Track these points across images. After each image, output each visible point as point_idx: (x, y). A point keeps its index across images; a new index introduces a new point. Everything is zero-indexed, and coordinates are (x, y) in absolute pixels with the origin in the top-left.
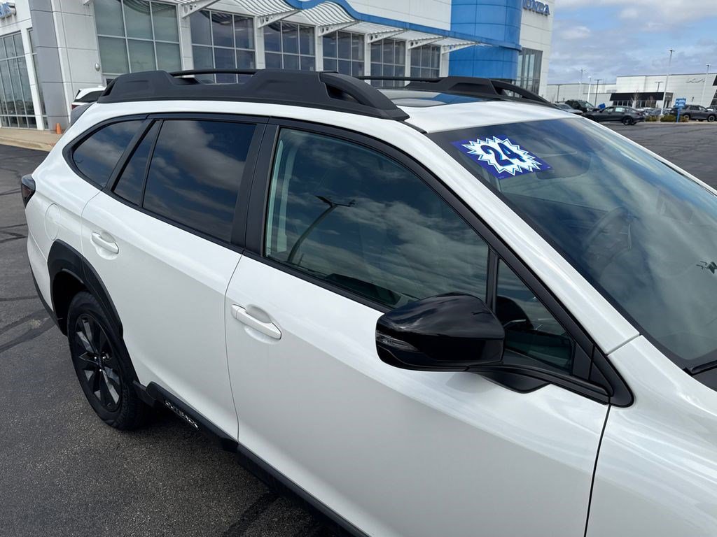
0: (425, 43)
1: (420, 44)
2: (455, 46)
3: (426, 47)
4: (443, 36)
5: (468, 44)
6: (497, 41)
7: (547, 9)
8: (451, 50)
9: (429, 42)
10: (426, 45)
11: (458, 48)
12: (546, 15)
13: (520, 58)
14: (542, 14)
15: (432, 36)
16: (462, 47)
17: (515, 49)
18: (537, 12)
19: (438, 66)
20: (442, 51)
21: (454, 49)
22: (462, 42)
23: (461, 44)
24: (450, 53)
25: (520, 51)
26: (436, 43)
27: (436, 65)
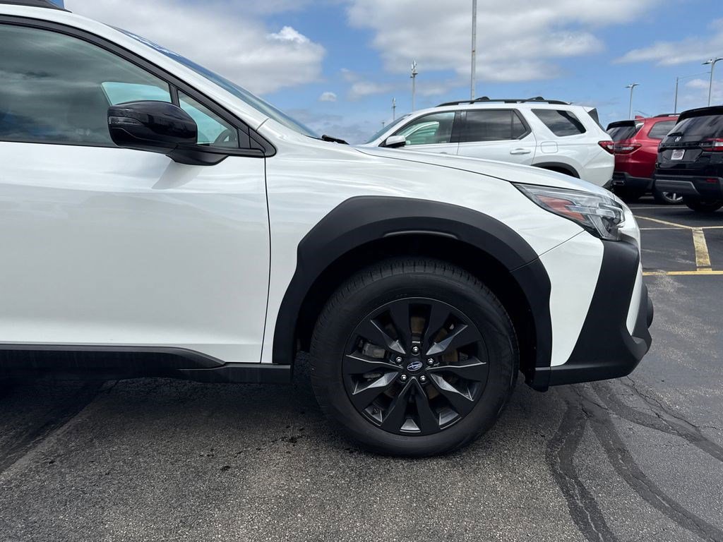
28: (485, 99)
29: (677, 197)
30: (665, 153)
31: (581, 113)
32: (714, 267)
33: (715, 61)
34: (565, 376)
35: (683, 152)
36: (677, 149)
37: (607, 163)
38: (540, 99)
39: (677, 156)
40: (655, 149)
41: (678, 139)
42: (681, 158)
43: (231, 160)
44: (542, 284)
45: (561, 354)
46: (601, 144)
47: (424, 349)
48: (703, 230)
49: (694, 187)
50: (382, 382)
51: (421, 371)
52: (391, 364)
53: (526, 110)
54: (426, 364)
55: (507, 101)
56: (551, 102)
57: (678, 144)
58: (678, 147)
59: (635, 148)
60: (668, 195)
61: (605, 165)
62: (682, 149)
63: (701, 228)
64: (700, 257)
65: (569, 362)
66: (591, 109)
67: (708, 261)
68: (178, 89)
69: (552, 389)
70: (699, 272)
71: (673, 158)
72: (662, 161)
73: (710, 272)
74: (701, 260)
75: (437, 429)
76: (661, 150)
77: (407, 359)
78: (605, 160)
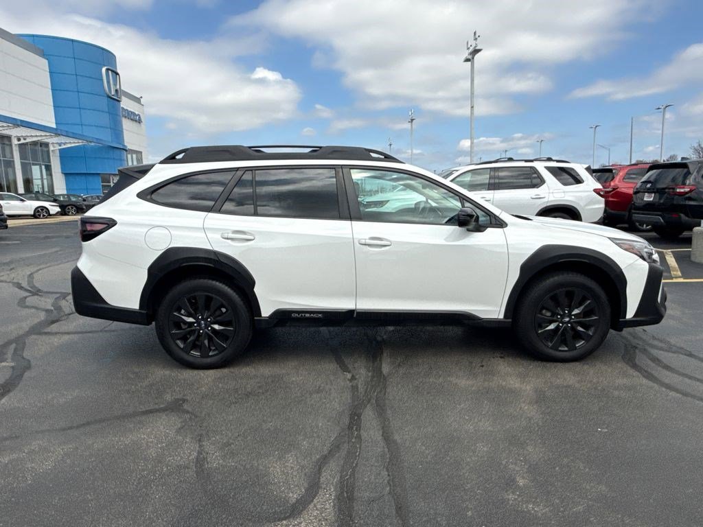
0: (35, 139)
1: (28, 140)
2: (65, 144)
3: (35, 143)
4: (56, 134)
5: (79, 143)
6: (105, 141)
7: (139, 117)
8: (60, 148)
9: (39, 138)
10: (34, 142)
11: (69, 146)
12: (139, 123)
13: (129, 156)
14: (136, 121)
15: (43, 134)
16: (73, 145)
17: (123, 149)
18: (132, 120)
19: (49, 161)
20: (51, 148)
21: (63, 147)
22: (72, 140)
23: (71, 143)
24: (60, 150)
25: (126, 151)
26: (46, 140)
27: (46, 160)
28: (510, 160)
29: (647, 226)
30: (638, 195)
31: (580, 169)
32: (684, 276)
33: (666, 107)
34: (632, 323)
35: (653, 195)
36: (648, 192)
37: (600, 204)
38: (549, 159)
39: (648, 198)
40: (631, 191)
41: (649, 186)
42: (652, 199)
43: (489, 230)
44: (623, 282)
45: (631, 313)
46: (596, 191)
47: (570, 312)
48: (672, 252)
49: (662, 220)
50: (552, 327)
51: (569, 322)
52: (555, 318)
53: (540, 167)
54: (571, 319)
55: (526, 161)
56: (558, 161)
57: (649, 189)
58: (649, 191)
59: (614, 189)
60: (640, 225)
61: (597, 206)
62: (652, 192)
63: (670, 250)
64: (673, 271)
65: (635, 316)
66: (586, 166)
67: (679, 273)
68: (464, 199)
69: (625, 330)
70: (675, 280)
71: (645, 199)
72: (637, 200)
73: (682, 280)
74: (675, 273)
75: (576, 348)
76: (636, 193)
77: (563, 316)
78: (599, 202)
